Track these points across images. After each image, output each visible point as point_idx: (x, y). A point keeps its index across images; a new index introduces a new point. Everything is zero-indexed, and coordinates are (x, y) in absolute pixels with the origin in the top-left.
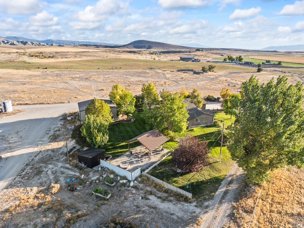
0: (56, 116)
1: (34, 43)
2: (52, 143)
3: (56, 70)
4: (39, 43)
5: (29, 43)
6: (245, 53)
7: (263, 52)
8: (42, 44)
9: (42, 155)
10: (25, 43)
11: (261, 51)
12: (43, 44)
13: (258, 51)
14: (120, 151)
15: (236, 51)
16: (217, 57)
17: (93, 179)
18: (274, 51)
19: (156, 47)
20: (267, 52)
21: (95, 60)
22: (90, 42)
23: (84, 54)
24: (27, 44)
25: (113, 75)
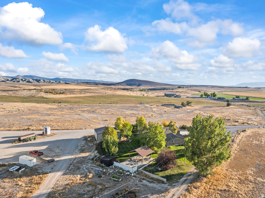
0: (79, 137)
1: (45, 81)
2: (82, 154)
3: (68, 104)
4: (50, 81)
5: (42, 81)
6: (219, 89)
7: (236, 88)
8: (51, 81)
9: (78, 160)
10: (38, 81)
11: (234, 87)
12: (53, 82)
13: (232, 87)
14: (124, 158)
15: (212, 87)
16: (195, 93)
17: (110, 172)
18: (246, 87)
19: (145, 84)
20: (239, 88)
21: (97, 96)
22: (90, 80)
23: (88, 91)
24: (40, 82)
25: (112, 108)
